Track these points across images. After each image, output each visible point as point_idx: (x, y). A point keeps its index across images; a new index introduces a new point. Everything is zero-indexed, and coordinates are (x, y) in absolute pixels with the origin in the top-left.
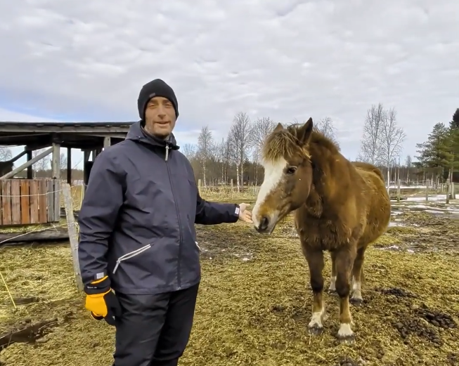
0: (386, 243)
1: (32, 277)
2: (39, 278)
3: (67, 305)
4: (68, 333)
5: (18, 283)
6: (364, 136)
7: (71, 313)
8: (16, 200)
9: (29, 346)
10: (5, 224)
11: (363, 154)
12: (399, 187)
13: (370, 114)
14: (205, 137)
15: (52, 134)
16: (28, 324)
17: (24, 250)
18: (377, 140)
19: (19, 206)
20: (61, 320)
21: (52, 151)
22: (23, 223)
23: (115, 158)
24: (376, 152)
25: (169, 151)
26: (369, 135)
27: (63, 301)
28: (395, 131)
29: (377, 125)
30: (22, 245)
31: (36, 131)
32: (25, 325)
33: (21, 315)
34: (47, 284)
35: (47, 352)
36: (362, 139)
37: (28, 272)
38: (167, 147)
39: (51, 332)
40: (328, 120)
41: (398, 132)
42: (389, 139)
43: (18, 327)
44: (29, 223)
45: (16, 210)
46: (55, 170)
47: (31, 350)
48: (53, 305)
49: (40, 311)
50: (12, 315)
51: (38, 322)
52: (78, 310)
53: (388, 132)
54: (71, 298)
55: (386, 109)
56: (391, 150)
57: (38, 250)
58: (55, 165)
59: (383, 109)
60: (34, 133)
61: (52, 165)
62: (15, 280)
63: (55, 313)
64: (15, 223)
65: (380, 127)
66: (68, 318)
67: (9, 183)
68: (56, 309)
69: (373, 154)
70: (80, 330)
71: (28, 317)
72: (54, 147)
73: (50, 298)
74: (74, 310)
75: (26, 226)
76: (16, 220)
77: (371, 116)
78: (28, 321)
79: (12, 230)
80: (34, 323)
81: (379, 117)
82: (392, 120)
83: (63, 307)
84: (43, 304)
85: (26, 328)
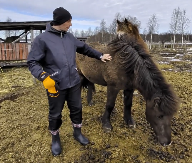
0: (167, 68)
1: (20, 79)
2: (23, 79)
3: (29, 88)
4: (26, 98)
5: (15, 81)
6: (171, 22)
7: (30, 91)
8: (18, 51)
9: (11, 101)
10: (14, 59)
11: (171, 30)
12: (185, 44)
13: (174, 12)
14: (103, 23)
15: (30, 26)
16: (14, 95)
17: (21, 69)
18: (177, 23)
19: (19, 53)
20: (25, 93)
21: (30, 32)
22: (20, 59)
23: (40, 38)
24: (177, 28)
25: (62, 34)
26: (174, 21)
27: (28, 87)
28: (186, 19)
29: (177, 17)
30: (21, 67)
31: (24, 25)
32: (12, 95)
33: (12, 91)
34: (25, 81)
35: (16, 104)
36: (170, 23)
37: (19, 77)
38: (61, 33)
39: (20, 97)
40: (154, 15)
41: (187, 19)
42: (183, 22)
43: (10, 95)
44: (22, 59)
45: (18, 54)
46: (32, 39)
47: (12, 103)
48: (25, 88)
49: (19, 90)
50: (10, 91)
51: (17, 94)
52: (32, 90)
53: (183, 19)
54: (32, 86)
55: (181, 10)
56: (184, 27)
57: (26, 69)
58: (32, 37)
59: (180, 10)
60: (23, 25)
61: (31, 38)
62: (14, 80)
63: (24, 91)
64: (18, 59)
65: (179, 18)
66: (28, 93)
67: (15, 44)
68: (24, 90)
69: (175, 29)
70: (30, 97)
71: (15, 92)
72: (31, 30)
73: (25, 86)
74: (31, 90)
75: (22, 60)
76: (18, 58)
77: (174, 13)
78: (14, 93)
79: (17, 62)
80: (16, 94)
81: (178, 12)
82: (184, 14)
83: (27, 89)
84: (21, 88)
85: (12, 96)
